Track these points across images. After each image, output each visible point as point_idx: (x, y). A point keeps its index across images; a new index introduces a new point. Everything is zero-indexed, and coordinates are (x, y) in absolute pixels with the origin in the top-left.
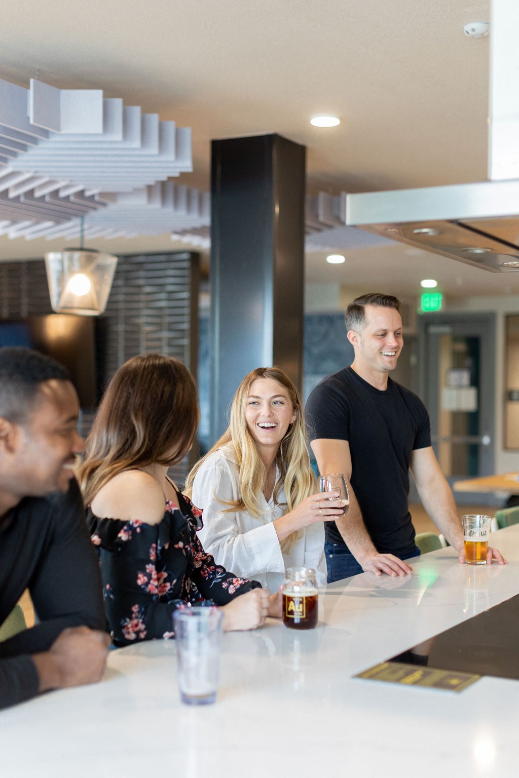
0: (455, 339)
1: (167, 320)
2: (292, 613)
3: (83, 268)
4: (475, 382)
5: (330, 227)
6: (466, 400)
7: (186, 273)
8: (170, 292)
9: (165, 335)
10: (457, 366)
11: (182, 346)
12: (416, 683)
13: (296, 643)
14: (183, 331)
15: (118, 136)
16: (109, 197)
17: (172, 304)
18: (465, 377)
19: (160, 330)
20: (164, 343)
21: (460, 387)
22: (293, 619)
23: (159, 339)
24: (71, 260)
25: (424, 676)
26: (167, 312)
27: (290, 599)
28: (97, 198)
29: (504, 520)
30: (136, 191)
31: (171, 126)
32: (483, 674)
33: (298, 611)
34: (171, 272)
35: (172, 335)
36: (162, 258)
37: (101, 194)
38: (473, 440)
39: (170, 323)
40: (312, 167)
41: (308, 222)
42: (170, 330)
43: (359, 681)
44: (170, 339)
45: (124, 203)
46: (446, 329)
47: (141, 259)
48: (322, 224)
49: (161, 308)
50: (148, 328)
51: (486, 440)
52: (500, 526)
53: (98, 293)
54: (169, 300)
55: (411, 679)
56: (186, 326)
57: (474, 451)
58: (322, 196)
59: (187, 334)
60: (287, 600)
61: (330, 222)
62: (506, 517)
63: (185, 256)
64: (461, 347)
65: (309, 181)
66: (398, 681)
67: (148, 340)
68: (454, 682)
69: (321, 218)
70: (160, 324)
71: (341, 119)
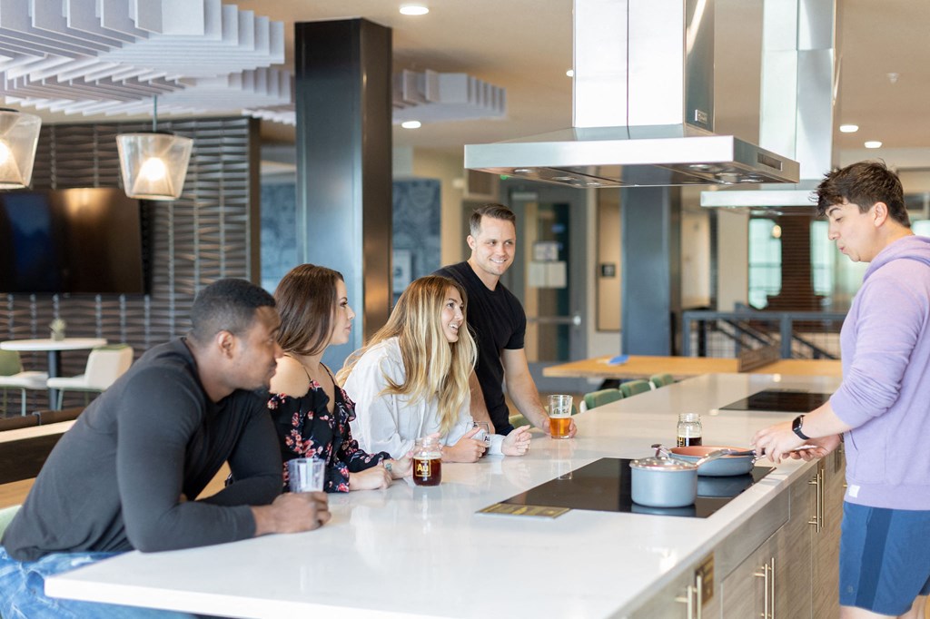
0: (541, 206)
1: (223, 193)
2: (420, 472)
3: (158, 151)
4: (564, 256)
5: (414, 105)
6: (555, 276)
7: (246, 140)
8: (226, 163)
9: (222, 209)
10: (544, 238)
11: (243, 223)
12: (523, 514)
13: (425, 496)
14: (243, 205)
15: (217, 36)
16: (192, 81)
17: (229, 175)
18: (553, 249)
19: (218, 206)
20: (222, 218)
21: (548, 261)
22: (422, 478)
23: (217, 215)
24: (145, 143)
25: (528, 510)
26: (223, 184)
27: (419, 462)
28: (177, 82)
29: (593, 402)
30: (220, 76)
31: (265, 22)
32: (572, 508)
33: (425, 471)
34: (226, 140)
35: (229, 210)
36: (218, 124)
37: (180, 80)
38: (563, 320)
39: (227, 197)
40: (398, 45)
41: (395, 102)
42: (227, 205)
43: (481, 515)
44: (227, 215)
45: (201, 86)
46: (532, 196)
47: (193, 124)
48: (408, 103)
49: (217, 180)
50: (202, 203)
51: (577, 320)
52: (589, 407)
53: (174, 178)
54: (226, 171)
55: (519, 512)
56: (246, 200)
57: (564, 332)
58: (406, 73)
59: (248, 208)
60: (416, 463)
61: (413, 101)
62: (595, 399)
63: (244, 122)
64: (549, 215)
65: (395, 57)
66: (510, 513)
67: (201, 216)
68: (551, 512)
69: (405, 97)
70: (217, 198)
71: (430, 8)
